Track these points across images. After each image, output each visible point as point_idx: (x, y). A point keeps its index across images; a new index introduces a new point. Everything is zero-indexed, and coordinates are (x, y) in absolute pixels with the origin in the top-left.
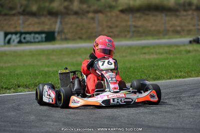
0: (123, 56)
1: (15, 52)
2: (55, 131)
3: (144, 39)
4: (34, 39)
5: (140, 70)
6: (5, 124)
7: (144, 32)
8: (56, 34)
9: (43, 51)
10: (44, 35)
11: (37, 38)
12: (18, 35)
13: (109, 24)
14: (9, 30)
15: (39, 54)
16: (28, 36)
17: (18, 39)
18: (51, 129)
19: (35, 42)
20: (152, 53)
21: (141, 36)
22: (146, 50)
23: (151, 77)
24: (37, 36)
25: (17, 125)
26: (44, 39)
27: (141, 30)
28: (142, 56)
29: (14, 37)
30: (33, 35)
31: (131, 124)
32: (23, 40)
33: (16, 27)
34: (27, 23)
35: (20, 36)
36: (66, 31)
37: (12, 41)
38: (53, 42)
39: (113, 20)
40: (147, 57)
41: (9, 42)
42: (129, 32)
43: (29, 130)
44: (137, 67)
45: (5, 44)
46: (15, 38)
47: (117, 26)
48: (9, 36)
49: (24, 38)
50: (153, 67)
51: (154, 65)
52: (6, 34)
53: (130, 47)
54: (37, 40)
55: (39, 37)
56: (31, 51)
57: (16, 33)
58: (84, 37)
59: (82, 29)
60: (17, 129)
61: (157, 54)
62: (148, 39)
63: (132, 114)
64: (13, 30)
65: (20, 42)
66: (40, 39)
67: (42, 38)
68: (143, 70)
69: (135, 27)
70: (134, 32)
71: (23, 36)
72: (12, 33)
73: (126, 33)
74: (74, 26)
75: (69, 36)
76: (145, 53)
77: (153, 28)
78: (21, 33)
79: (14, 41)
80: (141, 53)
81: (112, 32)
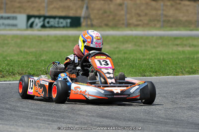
0: (154, 47)
1: (39, 37)
2: (90, 122)
3: (177, 30)
4: (58, 24)
5: (175, 62)
6: (37, 112)
7: (174, 22)
8: (82, 20)
9: (69, 37)
10: (69, 21)
11: (62, 23)
12: (42, 19)
13: (138, 11)
14: (32, 13)
15: (65, 41)
16: (52, 20)
17: (41, 23)
18: (85, 120)
19: (59, 27)
20: (185, 45)
21: (171, 27)
22: (178, 42)
23: (187, 70)
24: (61, 20)
25: (48, 114)
26: (69, 25)
27: (171, 19)
28: (175, 48)
29: (37, 20)
30: (57, 20)
31: (170, 119)
32: (47, 25)
33: (39, 10)
34: (52, 6)
35: (44, 20)
36: (92, 16)
37: (34, 25)
38: (79, 29)
39: (143, 8)
40: (180, 49)
41: (31, 26)
42: (159, 21)
43: (62, 120)
44: (170, 58)
45: (27, 27)
46: (38, 22)
47: (146, 15)
48: (32, 20)
49: (48, 22)
50: (189, 60)
51: (189, 58)
52: (29, 17)
53: (161, 37)
54: (61, 25)
55: (64, 22)
56: (56, 37)
57: (39, 17)
58: (111, 24)
59: (109, 16)
60: (49, 118)
61: (190, 47)
62: (180, 30)
63: (170, 108)
64: (36, 13)
65: (43, 26)
66: (64, 24)
67: (67, 23)
68: (178, 62)
69: (166, 16)
70: (164, 21)
71: (47, 20)
72: (35, 17)
73: (156, 22)
74: (101, 12)
75: (95, 22)
76: (177, 45)
77: (185, 18)
78: (45, 17)
79: (37, 25)
80: (174, 45)
81: (141, 20)
